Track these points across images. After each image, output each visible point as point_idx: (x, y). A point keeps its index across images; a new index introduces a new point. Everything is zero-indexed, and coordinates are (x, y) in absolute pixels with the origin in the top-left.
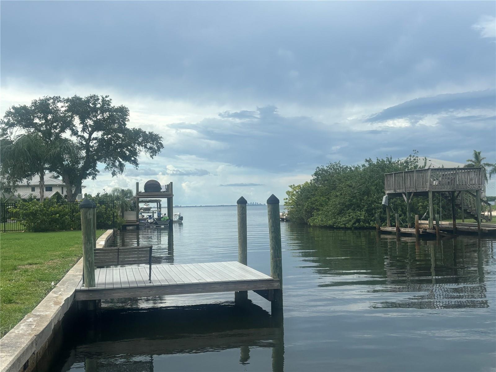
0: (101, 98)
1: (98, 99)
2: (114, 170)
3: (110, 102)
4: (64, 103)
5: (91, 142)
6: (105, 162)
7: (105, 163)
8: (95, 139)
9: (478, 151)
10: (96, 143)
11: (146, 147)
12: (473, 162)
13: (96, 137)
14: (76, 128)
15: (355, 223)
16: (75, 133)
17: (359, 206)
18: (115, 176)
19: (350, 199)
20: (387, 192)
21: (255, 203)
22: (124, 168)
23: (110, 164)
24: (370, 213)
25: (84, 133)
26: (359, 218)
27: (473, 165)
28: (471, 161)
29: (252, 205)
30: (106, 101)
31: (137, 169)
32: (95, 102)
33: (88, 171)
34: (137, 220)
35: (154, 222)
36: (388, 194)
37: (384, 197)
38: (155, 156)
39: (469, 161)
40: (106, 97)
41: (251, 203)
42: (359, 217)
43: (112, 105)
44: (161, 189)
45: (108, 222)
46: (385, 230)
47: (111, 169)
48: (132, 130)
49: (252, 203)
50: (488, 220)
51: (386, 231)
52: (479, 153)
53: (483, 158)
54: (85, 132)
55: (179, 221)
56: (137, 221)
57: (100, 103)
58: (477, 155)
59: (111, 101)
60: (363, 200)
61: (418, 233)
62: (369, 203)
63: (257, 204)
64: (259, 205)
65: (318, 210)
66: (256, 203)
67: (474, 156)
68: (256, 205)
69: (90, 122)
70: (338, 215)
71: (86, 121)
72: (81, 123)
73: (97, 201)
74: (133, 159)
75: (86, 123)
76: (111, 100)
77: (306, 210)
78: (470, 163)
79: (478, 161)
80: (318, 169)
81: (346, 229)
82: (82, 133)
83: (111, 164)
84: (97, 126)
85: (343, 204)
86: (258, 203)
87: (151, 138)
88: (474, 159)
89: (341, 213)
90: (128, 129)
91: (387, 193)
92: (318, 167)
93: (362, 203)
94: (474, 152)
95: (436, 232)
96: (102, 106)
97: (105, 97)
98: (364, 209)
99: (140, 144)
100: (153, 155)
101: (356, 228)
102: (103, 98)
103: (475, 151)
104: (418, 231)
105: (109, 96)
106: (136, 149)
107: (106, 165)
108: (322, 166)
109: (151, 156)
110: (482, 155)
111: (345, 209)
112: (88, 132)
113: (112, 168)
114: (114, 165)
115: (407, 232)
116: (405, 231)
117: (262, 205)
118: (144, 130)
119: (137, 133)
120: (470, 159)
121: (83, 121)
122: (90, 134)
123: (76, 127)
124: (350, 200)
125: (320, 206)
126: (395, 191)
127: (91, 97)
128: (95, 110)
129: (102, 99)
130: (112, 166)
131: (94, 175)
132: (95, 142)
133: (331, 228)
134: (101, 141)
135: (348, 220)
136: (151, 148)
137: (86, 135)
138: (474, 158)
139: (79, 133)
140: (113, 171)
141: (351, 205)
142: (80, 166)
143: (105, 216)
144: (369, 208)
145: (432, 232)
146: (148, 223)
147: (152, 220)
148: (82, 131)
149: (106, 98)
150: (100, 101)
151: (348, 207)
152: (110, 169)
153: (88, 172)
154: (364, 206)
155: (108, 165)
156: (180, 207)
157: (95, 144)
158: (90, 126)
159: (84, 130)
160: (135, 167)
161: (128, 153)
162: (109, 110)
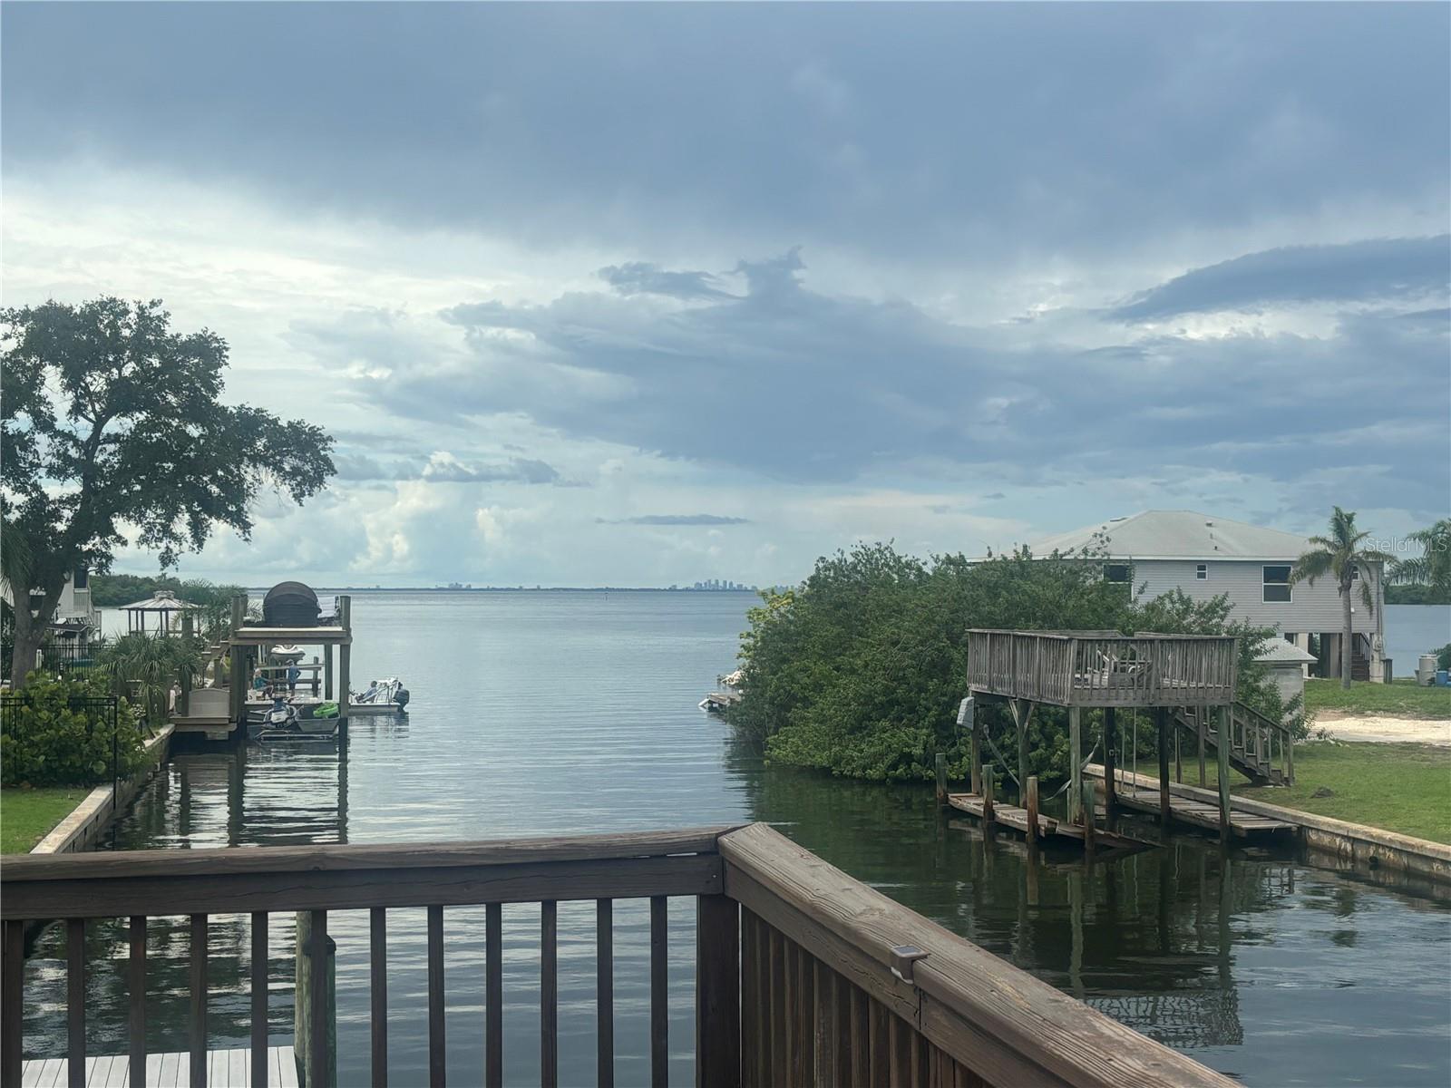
0: (133, 308)
1: (126, 312)
2: (167, 547)
3: (165, 321)
4: (14, 323)
5: (100, 447)
6: (139, 521)
7: (140, 525)
8: (116, 438)
9: (1346, 511)
10: (115, 452)
11: (278, 468)
12: (1329, 544)
13: (116, 434)
14: (50, 407)
15: (894, 766)
16: (45, 423)
17: (912, 710)
18: (171, 564)
19: (887, 687)
20: (973, 687)
21: (721, 584)
22: (208, 532)
23: (155, 527)
24: (946, 734)
25: (76, 419)
26: (906, 750)
27: (1330, 555)
28: (1323, 541)
29: (713, 591)
30: (151, 320)
31: (247, 540)
32: (115, 320)
33: (85, 544)
34: (230, 719)
35: (289, 721)
36: (977, 694)
37: (965, 701)
38: (310, 495)
39: (1315, 540)
40: (153, 304)
41: (710, 581)
42: (908, 746)
43: (169, 331)
44: (320, 611)
45: (95, 768)
46: (961, 808)
47: (159, 544)
48: (235, 411)
49: (713, 582)
50: (1282, 781)
51: (962, 811)
52: (1350, 519)
53: (1360, 536)
54: (80, 418)
55: (389, 706)
56: (230, 722)
57: (129, 326)
58: (1342, 524)
59: (167, 319)
60: (927, 691)
61: (1034, 832)
62: (944, 702)
63: (728, 587)
64: (735, 590)
65: (807, 703)
66: (725, 582)
67: (1331, 526)
68: (724, 590)
69: (97, 382)
70: (851, 732)
71: (89, 379)
72: (68, 387)
73: (64, 700)
74: (232, 508)
75: (86, 384)
76: (167, 314)
77: (772, 699)
78: (1320, 547)
79: (1344, 542)
80: (821, 565)
81: (866, 782)
82: (71, 418)
83: (159, 527)
84: (121, 399)
85: (870, 698)
86: (731, 584)
87: (298, 443)
88: (1331, 537)
89: (860, 726)
90: (224, 409)
91: (973, 691)
92: (822, 559)
93: (921, 701)
94: (1334, 512)
95: (1084, 834)
96: (139, 335)
97: (148, 305)
98: (927, 719)
99: (256, 459)
100: (303, 494)
101: (898, 781)
102: (141, 308)
103: (1337, 509)
104: (1034, 827)
105: (160, 302)
106: (242, 480)
107: (143, 532)
108: (839, 550)
109: (298, 497)
110: (1359, 526)
111: (874, 715)
112: (92, 416)
113: (161, 540)
114: (167, 532)
115: (1010, 824)
116: (1006, 820)
117: (746, 590)
118: (272, 413)
119: (251, 423)
120: (1321, 535)
121: (73, 381)
122: (99, 424)
123: (49, 403)
124: (887, 691)
125: (813, 690)
126: (991, 687)
127: (103, 305)
128: (116, 344)
129: (138, 311)
130: (161, 535)
131: (104, 561)
132: (111, 447)
133: (824, 773)
134: (131, 446)
135: (874, 754)
136: (295, 472)
137: (83, 429)
138: (1331, 533)
139: (59, 425)
140: (163, 550)
141: (893, 703)
142: (61, 527)
143: (86, 748)
144: (943, 718)
145: (1072, 835)
146: (269, 725)
147: (283, 716)
148: (70, 412)
149: (151, 307)
150: (133, 316)
151: (883, 710)
152: (153, 545)
153: (85, 548)
154: (928, 710)
155: (149, 530)
156: (469, 589)
157: (111, 458)
158: (99, 397)
159: (77, 410)
160: (240, 532)
161: (214, 489)
162: (159, 348)
